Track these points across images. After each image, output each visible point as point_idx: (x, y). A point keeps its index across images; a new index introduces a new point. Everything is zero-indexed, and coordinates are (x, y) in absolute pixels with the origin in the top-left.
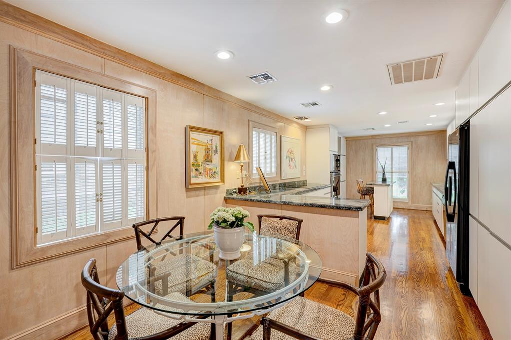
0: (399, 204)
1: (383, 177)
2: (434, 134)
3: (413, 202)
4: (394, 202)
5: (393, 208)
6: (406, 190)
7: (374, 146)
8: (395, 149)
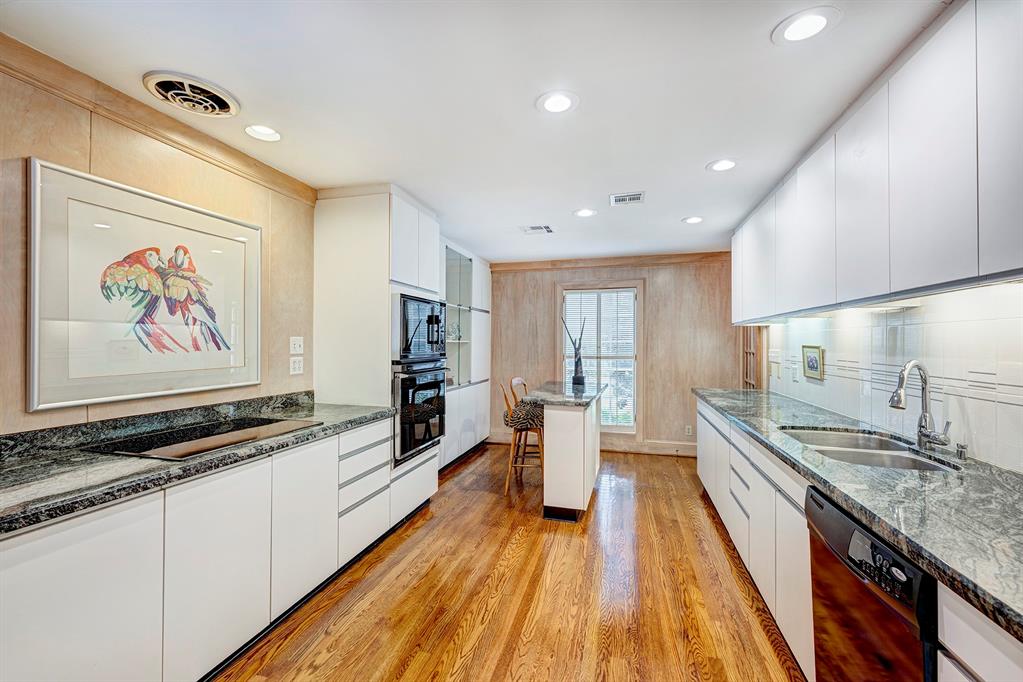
0: (616, 441)
1: (576, 370)
2: (691, 262)
3: (647, 436)
4: (602, 434)
5: (601, 451)
6: (630, 401)
7: (559, 288)
8: (605, 296)
